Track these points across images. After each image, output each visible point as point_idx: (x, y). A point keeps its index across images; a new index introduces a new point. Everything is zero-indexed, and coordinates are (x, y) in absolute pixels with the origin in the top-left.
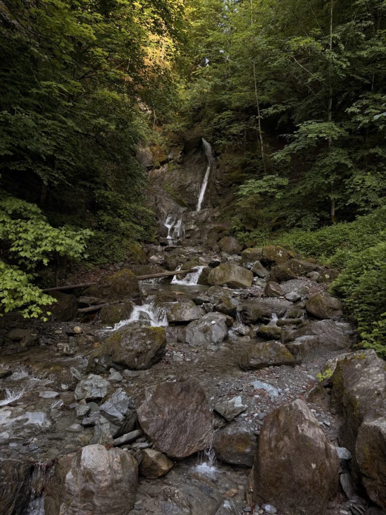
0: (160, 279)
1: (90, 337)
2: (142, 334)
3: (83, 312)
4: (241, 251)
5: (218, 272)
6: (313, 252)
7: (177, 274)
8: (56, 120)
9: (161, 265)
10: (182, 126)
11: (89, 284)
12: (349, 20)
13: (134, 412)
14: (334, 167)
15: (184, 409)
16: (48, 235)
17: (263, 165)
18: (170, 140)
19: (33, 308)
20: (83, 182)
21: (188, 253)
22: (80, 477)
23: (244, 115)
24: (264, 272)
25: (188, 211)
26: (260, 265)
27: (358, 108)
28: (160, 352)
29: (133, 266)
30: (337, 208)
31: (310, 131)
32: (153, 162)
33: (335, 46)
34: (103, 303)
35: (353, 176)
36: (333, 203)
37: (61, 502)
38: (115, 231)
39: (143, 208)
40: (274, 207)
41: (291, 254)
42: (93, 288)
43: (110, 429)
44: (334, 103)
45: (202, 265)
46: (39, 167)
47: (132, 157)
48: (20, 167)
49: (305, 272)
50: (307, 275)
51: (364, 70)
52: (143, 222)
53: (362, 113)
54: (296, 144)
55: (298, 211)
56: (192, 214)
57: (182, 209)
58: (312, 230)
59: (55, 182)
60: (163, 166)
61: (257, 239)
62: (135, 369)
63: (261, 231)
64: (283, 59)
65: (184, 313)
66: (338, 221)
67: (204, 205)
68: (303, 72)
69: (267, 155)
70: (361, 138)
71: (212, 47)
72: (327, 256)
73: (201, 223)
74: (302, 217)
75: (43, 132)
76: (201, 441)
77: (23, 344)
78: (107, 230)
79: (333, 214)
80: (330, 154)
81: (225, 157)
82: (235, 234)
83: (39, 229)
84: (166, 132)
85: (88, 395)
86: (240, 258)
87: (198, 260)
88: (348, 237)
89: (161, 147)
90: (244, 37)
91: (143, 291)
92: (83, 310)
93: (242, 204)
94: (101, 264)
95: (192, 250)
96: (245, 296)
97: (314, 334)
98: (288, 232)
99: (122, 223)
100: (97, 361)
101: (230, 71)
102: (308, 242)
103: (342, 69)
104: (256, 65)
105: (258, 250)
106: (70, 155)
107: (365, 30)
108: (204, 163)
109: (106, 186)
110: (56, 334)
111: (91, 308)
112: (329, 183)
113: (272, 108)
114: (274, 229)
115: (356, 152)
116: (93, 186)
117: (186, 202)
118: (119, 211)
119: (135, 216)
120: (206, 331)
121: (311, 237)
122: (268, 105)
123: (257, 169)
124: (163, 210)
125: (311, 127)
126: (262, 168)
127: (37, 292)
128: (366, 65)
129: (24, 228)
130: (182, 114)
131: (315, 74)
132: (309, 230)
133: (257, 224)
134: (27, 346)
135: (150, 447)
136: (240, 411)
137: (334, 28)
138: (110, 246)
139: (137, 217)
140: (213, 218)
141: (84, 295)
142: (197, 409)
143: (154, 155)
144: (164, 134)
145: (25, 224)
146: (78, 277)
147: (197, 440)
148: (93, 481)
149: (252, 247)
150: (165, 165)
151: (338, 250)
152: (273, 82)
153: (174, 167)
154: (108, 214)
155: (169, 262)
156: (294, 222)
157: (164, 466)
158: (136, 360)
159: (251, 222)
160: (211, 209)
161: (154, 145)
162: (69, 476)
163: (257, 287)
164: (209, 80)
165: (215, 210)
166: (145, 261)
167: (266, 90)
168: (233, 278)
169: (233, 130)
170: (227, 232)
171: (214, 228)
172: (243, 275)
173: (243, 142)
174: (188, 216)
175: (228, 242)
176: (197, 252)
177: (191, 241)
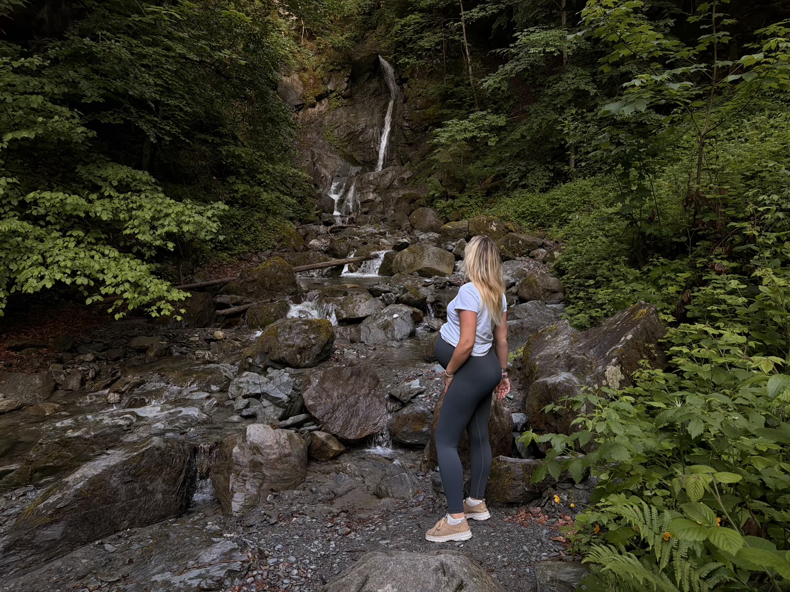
0: (325, 271)
1: (237, 343)
2: (303, 326)
3: (223, 315)
4: (440, 226)
5: (405, 256)
6: (540, 221)
7: (349, 262)
8: (158, 45)
9: (326, 252)
10: (346, 38)
11: (226, 279)
13: (300, 395)
14: (570, 96)
15: (355, 393)
16: (170, 211)
17: (472, 95)
18: (329, 61)
19: (162, 304)
20: (202, 136)
21: (364, 235)
22: (246, 450)
25: (364, 171)
28: (327, 348)
29: (286, 254)
31: (533, 44)
32: (304, 98)
34: (249, 303)
36: (572, 149)
37: (230, 473)
38: (255, 207)
39: (293, 170)
40: (490, 160)
41: (510, 227)
42: (233, 285)
43: (274, 412)
45: (383, 249)
46: (142, 117)
47: (272, 92)
48: (114, 119)
49: (528, 251)
50: (530, 255)
52: (294, 191)
54: (515, 63)
55: (523, 164)
56: (369, 176)
57: (354, 170)
58: (544, 191)
59: (167, 138)
60: (321, 103)
61: (464, 209)
62: (297, 367)
63: (470, 197)
65: (357, 307)
67: (387, 162)
69: (476, 81)
72: (560, 226)
73: (384, 190)
74: (529, 172)
75: (143, 66)
76: (375, 424)
77: (152, 354)
78: (243, 205)
79: (573, 165)
80: (565, 76)
81: (416, 84)
82: (434, 203)
83: (158, 204)
84: (322, 49)
85: (245, 392)
86: (437, 235)
87: (378, 242)
88: (588, 197)
89: (316, 73)
91: (303, 286)
92: (223, 311)
93: (442, 157)
94: (239, 254)
95: (370, 229)
96: (442, 285)
97: (518, 318)
98: (508, 196)
99: (265, 193)
100: (251, 361)
102: (535, 208)
105: (462, 223)
106: (183, 98)
108: (384, 96)
109: (235, 138)
110: (192, 341)
111: (234, 309)
113: (476, 10)
114: (489, 193)
116: (217, 140)
117: (359, 159)
118: (259, 176)
119: (283, 182)
120: (386, 327)
121: (539, 201)
123: (465, 102)
124: (324, 171)
125: (533, 37)
126: (471, 100)
127: (165, 286)
129: (138, 204)
130: (346, 19)
132: (537, 191)
133: (464, 187)
134: (156, 355)
135: (319, 430)
136: (417, 392)
138: (249, 228)
139: (285, 183)
140: (402, 180)
141: (222, 293)
142: (370, 393)
143: (305, 85)
144: (319, 52)
145: (138, 198)
146: (210, 272)
147: (371, 423)
148: (261, 454)
149: (457, 220)
150: (323, 102)
153: (338, 103)
154: (244, 182)
155: (337, 248)
156: (518, 180)
157: (335, 447)
158: (298, 356)
159: (456, 184)
160: (398, 168)
161: (305, 70)
162: (236, 450)
165: (404, 168)
166: (302, 247)
168: (426, 263)
169: (425, 43)
170: (422, 201)
171: (404, 195)
172: (440, 258)
173: (442, 60)
174: (364, 180)
175: (423, 215)
176: (377, 232)
177: (369, 217)
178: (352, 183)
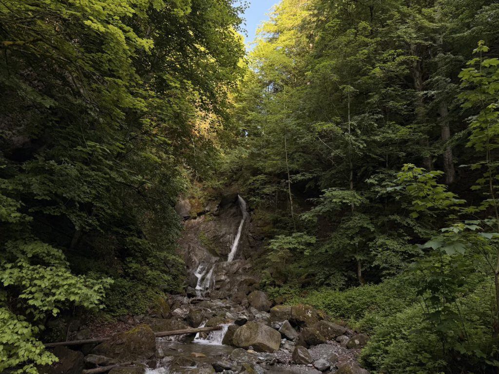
0: (181, 336)
4: (271, 307)
5: (244, 331)
6: (343, 314)
7: (200, 332)
8: (100, 171)
9: (185, 320)
10: (221, 184)
11: (102, 339)
12: (364, 113)
14: (357, 230)
16: (65, 283)
17: (292, 222)
18: (209, 195)
19: (28, 368)
20: (117, 229)
21: (215, 307)
23: (276, 179)
24: (293, 333)
25: (220, 261)
26: (289, 325)
27: (376, 180)
29: (154, 320)
30: (364, 269)
31: (335, 197)
32: (190, 213)
33: (353, 130)
34: (113, 364)
35: (376, 239)
36: (359, 264)
38: (140, 280)
39: (173, 257)
40: (303, 263)
41: (320, 315)
42: (105, 345)
44: (355, 174)
45: (228, 322)
46: (74, 212)
47: (171, 208)
48: (54, 212)
49: (335, 336)
50: (337, 339)
51: (378, 151)
52: (173, 270)
53: (379, 185)
54: (322, 207)
55: (327, 269)
56: (223, 264)
57: (214, 259)
58: (341, 290)
59: (87, 228)
60: (200, 217)
61: (287, 296)
63: (290, 287)
64: (310, 137)
66: (365, 282)
68: (328, 148)
69: (296, 214)
70: (380, 206)
71: (251, 123)
72: (357, 319)
73: (232, 275)
74: (330, 276)
78: (133, 278)
79: (360, 275)
80: (353, 218)
81: (258, 212)
82: (265, 288)
83: (57, 276)
84: (206, 188)
86: (268, 315)
87: (224, 315)
88: (375, 300)
89: (200, 200)
90: (277, 118)
91: (160, 351)
92: (89, 371)
93: (273, 258)
94: (119, 316)
95: (220, 303)
96: (271, 362)
98: (317, 290)
99: (149, 271)
101: (265, 143)
102: (337, 302)
103: (360, 148)
104: (287, 140)
105: (287, 307)
107: (377, 120)
108: (239, 217)
111: (99, 369)
112: (355, 244)
113: (300, 175)
114: (303, 286)
115: (377, 217)
116: (126, 233)
117: (218, 252)
118: (148, 259)
121: (339, 297)
122: (297, 172)
123: (288, 226)
124: (195, 258)
125: (334, 193)
126: (291, 225)
128: (380, 147)
129: (41, 275)
130: (222, 174)
131: (337, 151)
132: (337, 289)
133: (287, 279)
137: (351, 117)
138: (132, 296)
139: (165, 266)
140: (244, 269)
141: (94, 353)
143: (192, 206)
144: (204, 189)
145: (44, 270)
149: (282, 303)
150: (201, 216)
151: (366, 313)
152: (302, 154)
153: (210, 218)
154: (137, 262)
155: (193, 317)
156: (323, 280)
159: (282, 278)
160: (243, 261)
161: (194, 198)
163: (285, 351)
164: (247, 148)
165: (246, 262)
166: (167, 314)
167: (295, 160)
168: (260, 339)
169: (266, 191)
170: (257, 285)
171: (245, 280)
172: (270, 336)
173: (275, 201)
174: (220, 266)
175: (257, 296)
176: (224, 306)
177: (220, 293)
178: (211, 267)
